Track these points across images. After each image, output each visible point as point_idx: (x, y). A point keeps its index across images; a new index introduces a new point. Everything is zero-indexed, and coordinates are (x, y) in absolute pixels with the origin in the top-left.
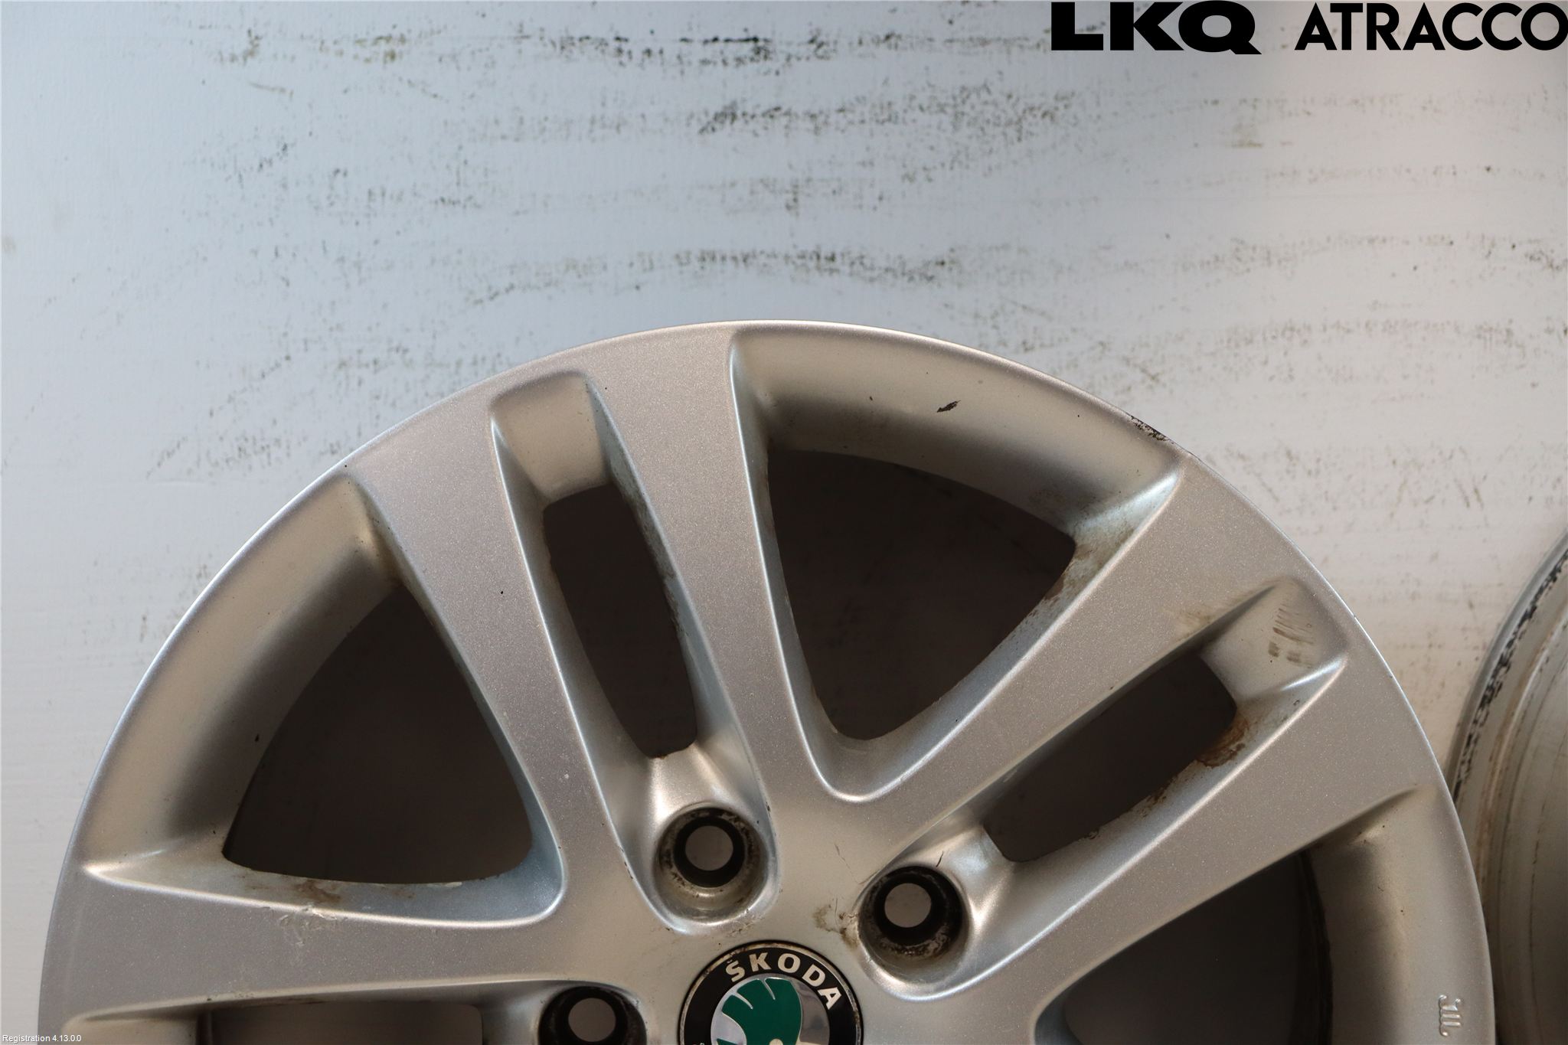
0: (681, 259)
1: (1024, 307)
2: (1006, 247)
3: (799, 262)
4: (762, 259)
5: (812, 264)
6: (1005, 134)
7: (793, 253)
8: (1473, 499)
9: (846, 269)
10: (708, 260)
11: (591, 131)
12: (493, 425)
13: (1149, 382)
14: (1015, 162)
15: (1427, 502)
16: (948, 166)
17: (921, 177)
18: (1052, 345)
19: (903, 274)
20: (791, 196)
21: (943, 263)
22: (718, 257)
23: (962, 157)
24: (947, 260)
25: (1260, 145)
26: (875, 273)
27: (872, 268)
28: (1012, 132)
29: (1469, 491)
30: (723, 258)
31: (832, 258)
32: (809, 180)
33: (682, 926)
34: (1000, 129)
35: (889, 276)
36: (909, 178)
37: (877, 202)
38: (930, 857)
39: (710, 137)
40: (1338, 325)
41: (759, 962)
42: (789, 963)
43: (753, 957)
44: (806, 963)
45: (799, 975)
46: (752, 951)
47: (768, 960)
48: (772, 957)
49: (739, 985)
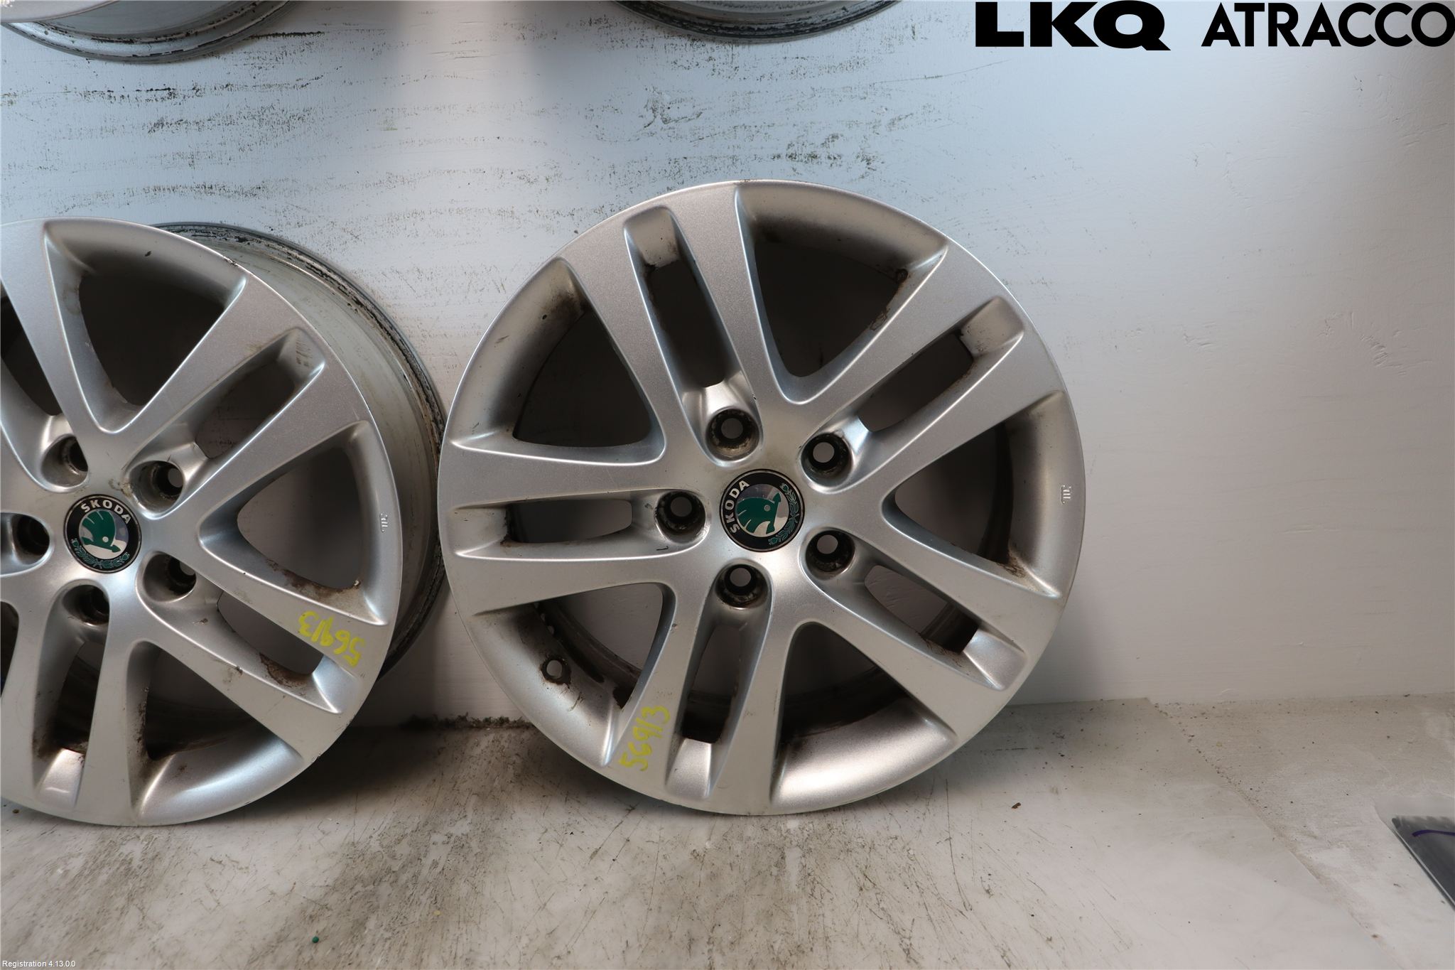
0: (146, 190)
1: (297, 207)
2: (287, 179)
3: (197, 190)
4: (181, 189)
5: (203, 190)
6: (282, 128)
7: (194, 186)
8: (501, 289)
9: (218, 192)
10: (157, 190)
11: (101, 134)
13: (354, 238)
14: (288, 141)
15: (481, 291)
16: (258, 144)
17: (247, 149)
18: (310, 224)
19: (243, 194)
20: (191, 160)
21: (260, 188)
22: (162, 189)
23: (264, 139)
24: (261, 187)
25: (396, 129)
26: (230, 194)
27: (229, 191)
28: (285, 127)
29: (499, 285)
30: (164, 189)
31: (211, 188)
32: (198, 152)
34: (280, 126)
35: (237, 194)
36: (242, 149)
37: (228, 161)
39: (153, 134)
40: (436, 211)
41: (95, 504)
42: (107, 504)
43: (92, 501)
44: (114, 504)
45: (112, 509)
46: (91, 499)
47: (98, 503)
48: (100, 502)
49: (88, 514)
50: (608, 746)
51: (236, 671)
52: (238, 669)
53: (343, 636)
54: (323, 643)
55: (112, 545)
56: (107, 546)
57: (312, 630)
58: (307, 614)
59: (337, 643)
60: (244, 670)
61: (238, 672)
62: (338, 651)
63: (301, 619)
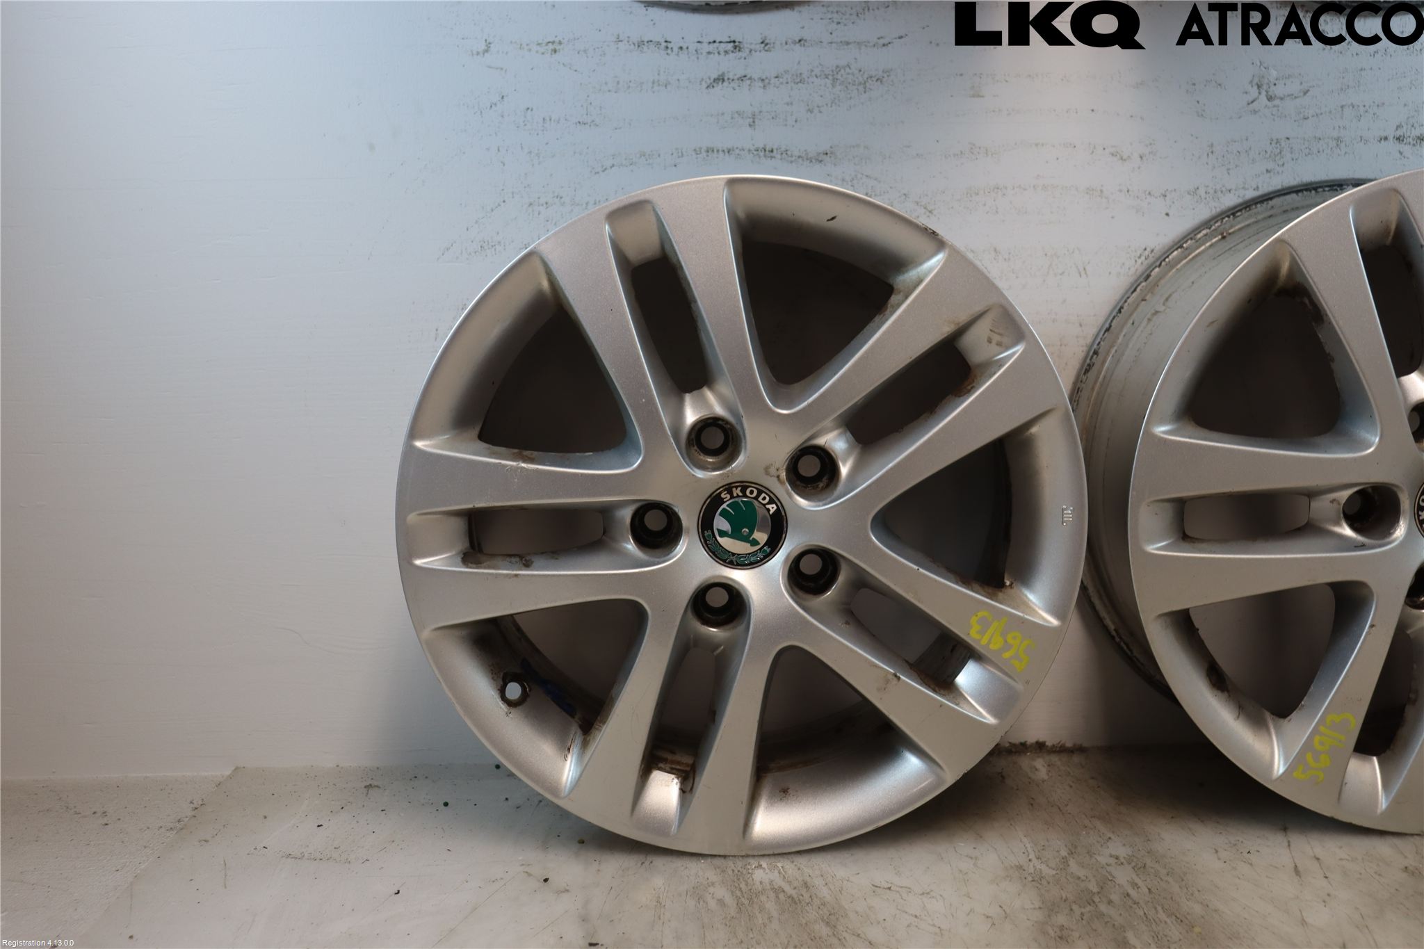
0: (697, 152)
1: (867, 176)
2: (858, 146)
3: (755, 153)
4: (737, 151)
5: (762, 154)
6: (858, 89)
7: (752, 148)
8: (1083, 273)
9: (779, 156)
10: (710, 152)
11: (653, 87)
12: (607, 227)
13: (928, 213)
14: (863, 104)
15: (1061, 274)
16: (829, 105)
17: (816, 110)
18: (880, 195)
19: (807, 159)
20: (751, 120)
21: (827, 154)
22: (715, 151)
23: (836, 101)
24: (829, 152)
25: (983, 97)
26: (793, 159)
27: (792, 156)
28: (861, 88)
29: (1082, 270)
30: (718, 151)
31: (772, 151)
32: (760, 112)
33: (700, 474)
34: (856, 87)
35: (800, 160)
36: (810, 111)
37: (794, 123)
38: (821, 441)
39: (711, 90)
40: (1020, 186)
41: (737, 492)
42: (752, 492)
43: (734, 489)
44: (760, 492)
45: (756, 498)
46: (734, 487)
47: (741, 491)
48: (744, 490)
49: (728, 503)
50: (1279, 764)
51: (894, 677)
52: (896, 676)
53: (1014, 638)
54: (992, 647)
55: (751, 539)
56: (745, 539)
57: (982, 632)
58: (980, 614)
59: (1007, 646)
60: (901, 676)
61: (895, 679)
62: (1007, 655)
63: (974, 620)
